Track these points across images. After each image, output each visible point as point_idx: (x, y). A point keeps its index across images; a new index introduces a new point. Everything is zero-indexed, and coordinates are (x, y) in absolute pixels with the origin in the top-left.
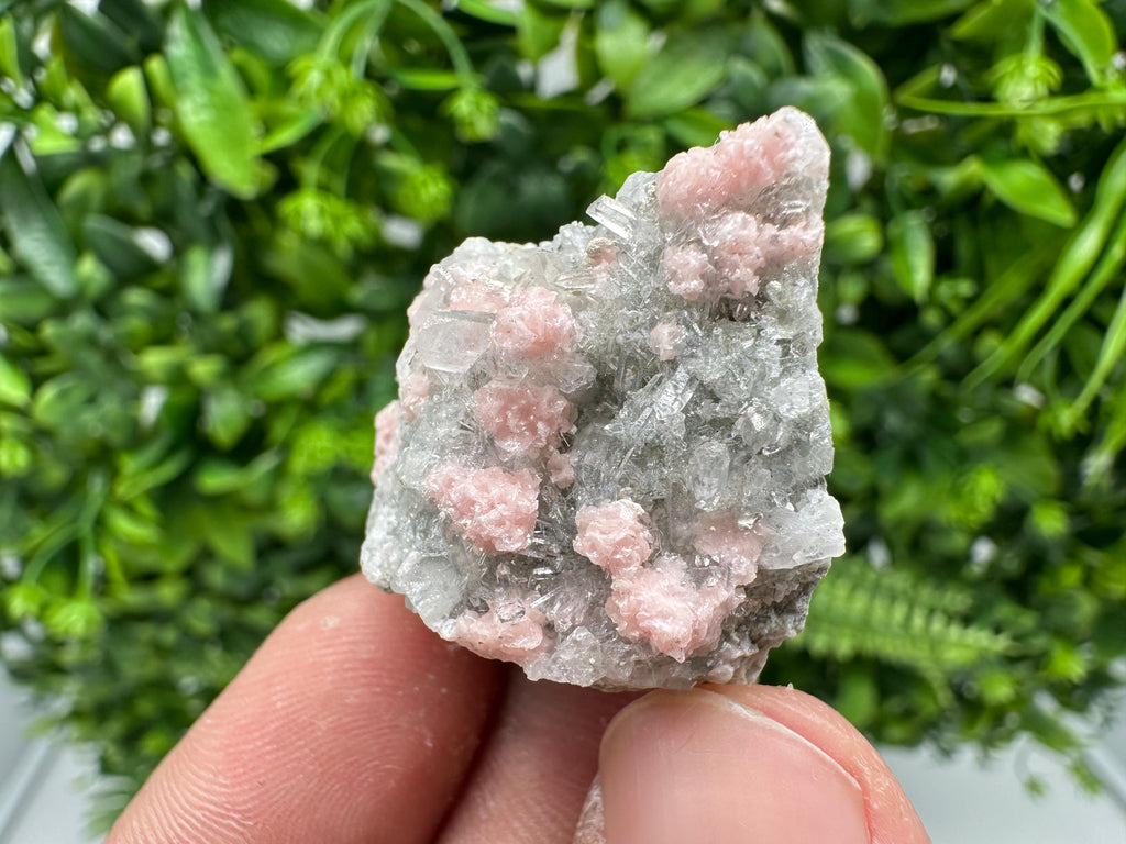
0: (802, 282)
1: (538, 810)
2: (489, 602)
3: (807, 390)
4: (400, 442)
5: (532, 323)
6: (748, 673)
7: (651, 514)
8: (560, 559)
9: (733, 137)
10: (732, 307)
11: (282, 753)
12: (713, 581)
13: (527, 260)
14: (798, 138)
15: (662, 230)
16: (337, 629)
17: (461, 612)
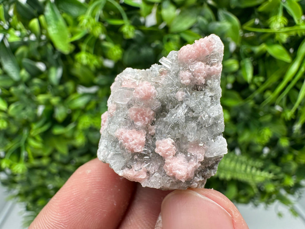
0: (216, 80)
1: (144, 222)
2: (132, 166)
3: (217, 109)
4: (108, 122)
5: (145, 91)
6: (201, 185)
7: (176, 142)
8: (151, 154)
9: (198, 42)
10: (198, 87)
11: (75, 207)
12: (192, 160)
13: (143, 74)
14: (215, 42)
15: (179, 66)
16: (90, 173)
17: (125, 168)
